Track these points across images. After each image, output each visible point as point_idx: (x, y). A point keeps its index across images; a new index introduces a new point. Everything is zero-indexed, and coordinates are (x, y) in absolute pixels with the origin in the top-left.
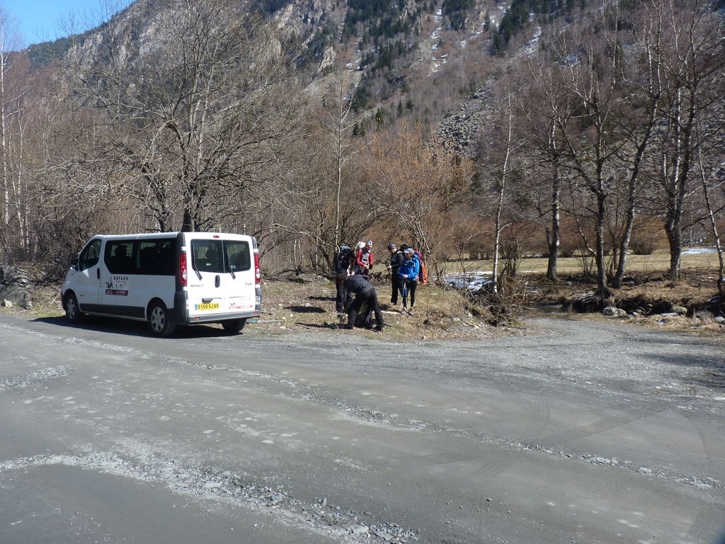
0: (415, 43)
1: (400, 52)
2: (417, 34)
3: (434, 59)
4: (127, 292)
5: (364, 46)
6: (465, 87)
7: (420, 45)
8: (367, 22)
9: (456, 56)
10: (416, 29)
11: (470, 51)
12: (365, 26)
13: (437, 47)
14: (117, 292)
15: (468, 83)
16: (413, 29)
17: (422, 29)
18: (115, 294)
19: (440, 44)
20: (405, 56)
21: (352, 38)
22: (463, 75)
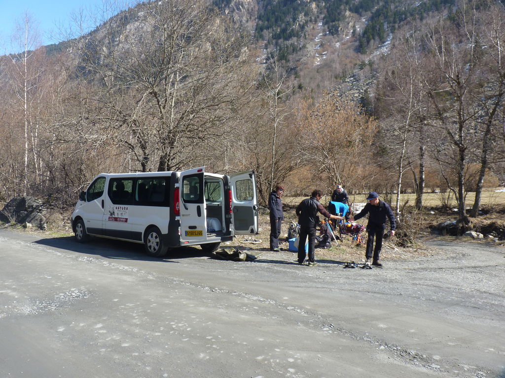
0: (304, 44)
1: (293, 50)
2: (306, 38)
3: (317, 55)
4: (127, 219)
5: (268, 46)
6: (339, 74)
7: (308, 46)
8: (270, 30)
9: (333, 53)
10: (305, 35)
11: (342, 49)
12: (269, 33)
13: (320, 47)
14: (118, 219)
15: (341, 71)
16: (303, 35)
17: (309, 35)
18: (117, 221)
19: (322, 45)
20: (297, 53)
21: (260, 41)
22: (338, 66)
